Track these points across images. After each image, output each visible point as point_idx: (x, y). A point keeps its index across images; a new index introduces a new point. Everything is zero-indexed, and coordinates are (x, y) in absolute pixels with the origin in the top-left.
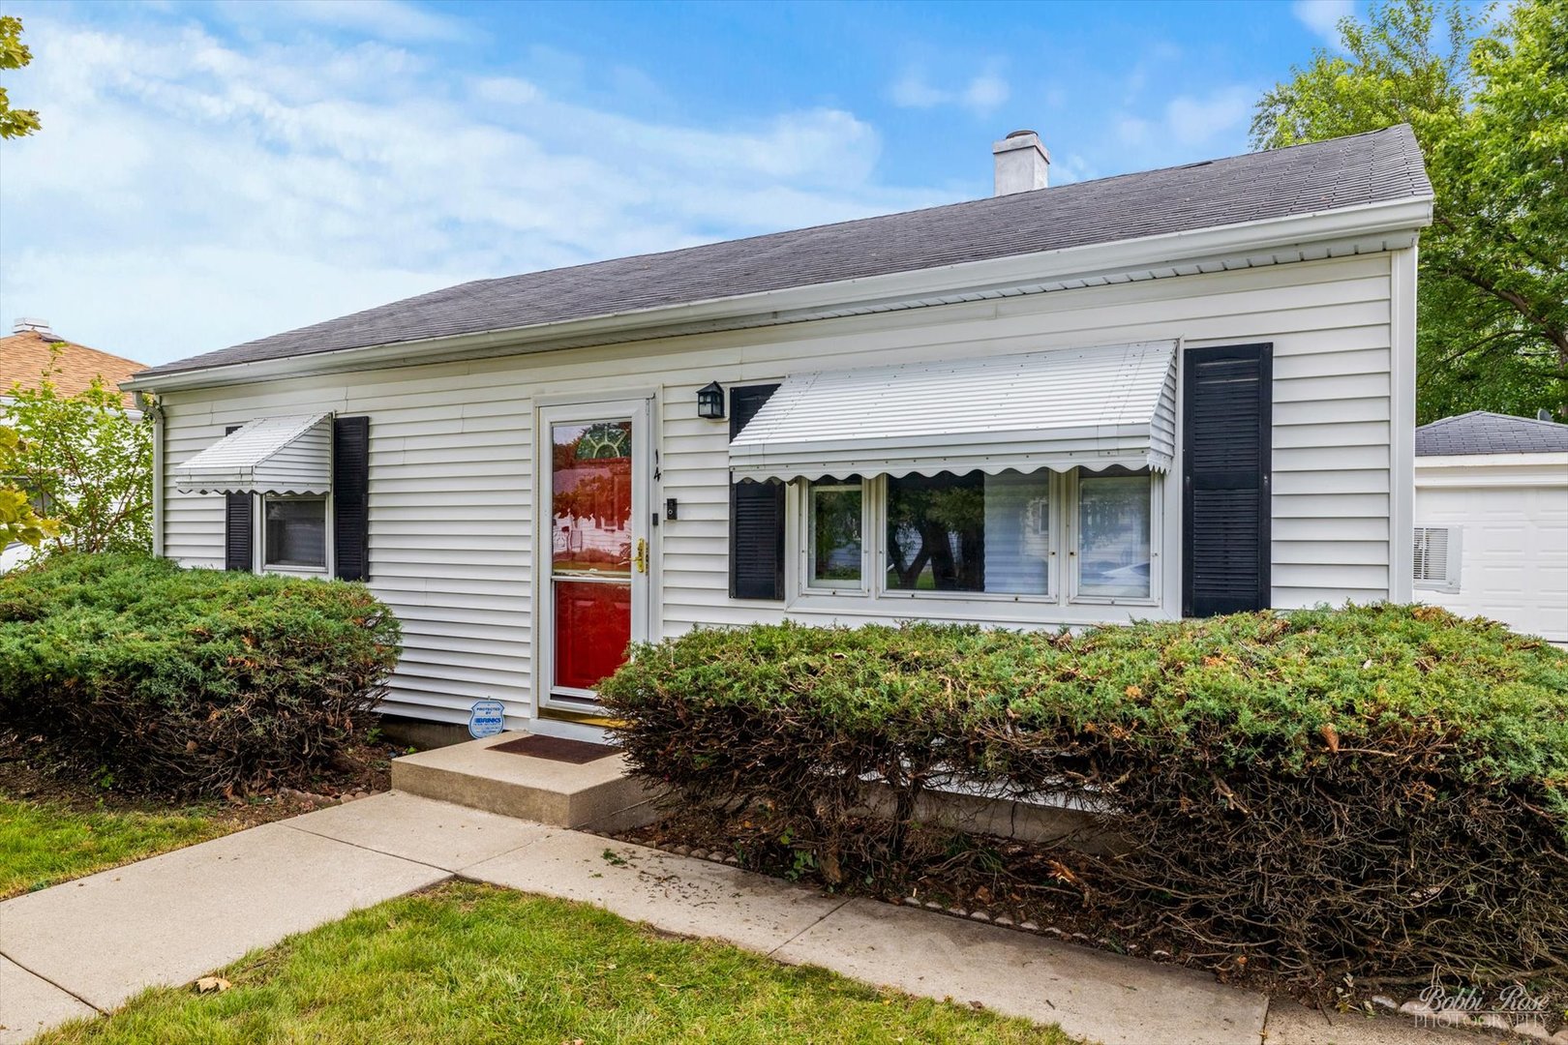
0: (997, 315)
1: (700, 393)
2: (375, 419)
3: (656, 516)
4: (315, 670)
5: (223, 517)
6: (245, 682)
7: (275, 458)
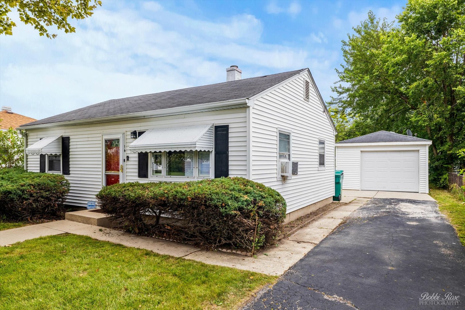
0: (184, 118)
1: (131, 133)
2: (71, 137)
3: (124, 160)
4: (47, 193)
5: (39, 160)
6: (31, 195)
7: (47, 146)
